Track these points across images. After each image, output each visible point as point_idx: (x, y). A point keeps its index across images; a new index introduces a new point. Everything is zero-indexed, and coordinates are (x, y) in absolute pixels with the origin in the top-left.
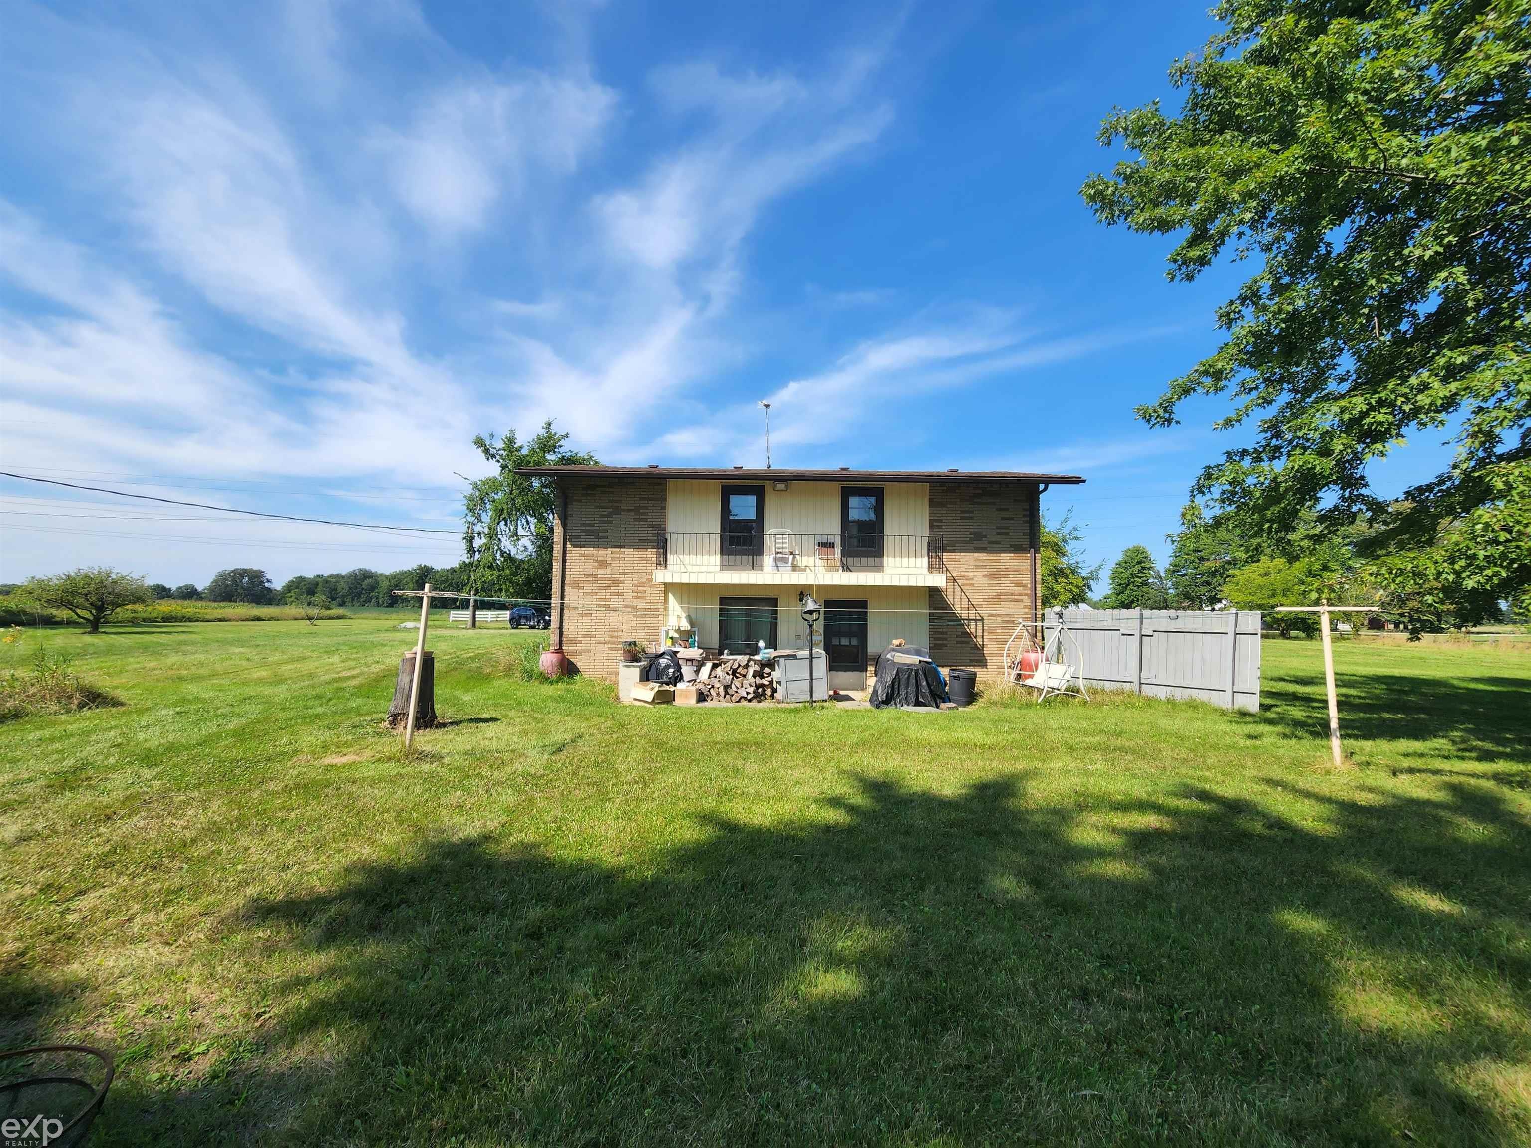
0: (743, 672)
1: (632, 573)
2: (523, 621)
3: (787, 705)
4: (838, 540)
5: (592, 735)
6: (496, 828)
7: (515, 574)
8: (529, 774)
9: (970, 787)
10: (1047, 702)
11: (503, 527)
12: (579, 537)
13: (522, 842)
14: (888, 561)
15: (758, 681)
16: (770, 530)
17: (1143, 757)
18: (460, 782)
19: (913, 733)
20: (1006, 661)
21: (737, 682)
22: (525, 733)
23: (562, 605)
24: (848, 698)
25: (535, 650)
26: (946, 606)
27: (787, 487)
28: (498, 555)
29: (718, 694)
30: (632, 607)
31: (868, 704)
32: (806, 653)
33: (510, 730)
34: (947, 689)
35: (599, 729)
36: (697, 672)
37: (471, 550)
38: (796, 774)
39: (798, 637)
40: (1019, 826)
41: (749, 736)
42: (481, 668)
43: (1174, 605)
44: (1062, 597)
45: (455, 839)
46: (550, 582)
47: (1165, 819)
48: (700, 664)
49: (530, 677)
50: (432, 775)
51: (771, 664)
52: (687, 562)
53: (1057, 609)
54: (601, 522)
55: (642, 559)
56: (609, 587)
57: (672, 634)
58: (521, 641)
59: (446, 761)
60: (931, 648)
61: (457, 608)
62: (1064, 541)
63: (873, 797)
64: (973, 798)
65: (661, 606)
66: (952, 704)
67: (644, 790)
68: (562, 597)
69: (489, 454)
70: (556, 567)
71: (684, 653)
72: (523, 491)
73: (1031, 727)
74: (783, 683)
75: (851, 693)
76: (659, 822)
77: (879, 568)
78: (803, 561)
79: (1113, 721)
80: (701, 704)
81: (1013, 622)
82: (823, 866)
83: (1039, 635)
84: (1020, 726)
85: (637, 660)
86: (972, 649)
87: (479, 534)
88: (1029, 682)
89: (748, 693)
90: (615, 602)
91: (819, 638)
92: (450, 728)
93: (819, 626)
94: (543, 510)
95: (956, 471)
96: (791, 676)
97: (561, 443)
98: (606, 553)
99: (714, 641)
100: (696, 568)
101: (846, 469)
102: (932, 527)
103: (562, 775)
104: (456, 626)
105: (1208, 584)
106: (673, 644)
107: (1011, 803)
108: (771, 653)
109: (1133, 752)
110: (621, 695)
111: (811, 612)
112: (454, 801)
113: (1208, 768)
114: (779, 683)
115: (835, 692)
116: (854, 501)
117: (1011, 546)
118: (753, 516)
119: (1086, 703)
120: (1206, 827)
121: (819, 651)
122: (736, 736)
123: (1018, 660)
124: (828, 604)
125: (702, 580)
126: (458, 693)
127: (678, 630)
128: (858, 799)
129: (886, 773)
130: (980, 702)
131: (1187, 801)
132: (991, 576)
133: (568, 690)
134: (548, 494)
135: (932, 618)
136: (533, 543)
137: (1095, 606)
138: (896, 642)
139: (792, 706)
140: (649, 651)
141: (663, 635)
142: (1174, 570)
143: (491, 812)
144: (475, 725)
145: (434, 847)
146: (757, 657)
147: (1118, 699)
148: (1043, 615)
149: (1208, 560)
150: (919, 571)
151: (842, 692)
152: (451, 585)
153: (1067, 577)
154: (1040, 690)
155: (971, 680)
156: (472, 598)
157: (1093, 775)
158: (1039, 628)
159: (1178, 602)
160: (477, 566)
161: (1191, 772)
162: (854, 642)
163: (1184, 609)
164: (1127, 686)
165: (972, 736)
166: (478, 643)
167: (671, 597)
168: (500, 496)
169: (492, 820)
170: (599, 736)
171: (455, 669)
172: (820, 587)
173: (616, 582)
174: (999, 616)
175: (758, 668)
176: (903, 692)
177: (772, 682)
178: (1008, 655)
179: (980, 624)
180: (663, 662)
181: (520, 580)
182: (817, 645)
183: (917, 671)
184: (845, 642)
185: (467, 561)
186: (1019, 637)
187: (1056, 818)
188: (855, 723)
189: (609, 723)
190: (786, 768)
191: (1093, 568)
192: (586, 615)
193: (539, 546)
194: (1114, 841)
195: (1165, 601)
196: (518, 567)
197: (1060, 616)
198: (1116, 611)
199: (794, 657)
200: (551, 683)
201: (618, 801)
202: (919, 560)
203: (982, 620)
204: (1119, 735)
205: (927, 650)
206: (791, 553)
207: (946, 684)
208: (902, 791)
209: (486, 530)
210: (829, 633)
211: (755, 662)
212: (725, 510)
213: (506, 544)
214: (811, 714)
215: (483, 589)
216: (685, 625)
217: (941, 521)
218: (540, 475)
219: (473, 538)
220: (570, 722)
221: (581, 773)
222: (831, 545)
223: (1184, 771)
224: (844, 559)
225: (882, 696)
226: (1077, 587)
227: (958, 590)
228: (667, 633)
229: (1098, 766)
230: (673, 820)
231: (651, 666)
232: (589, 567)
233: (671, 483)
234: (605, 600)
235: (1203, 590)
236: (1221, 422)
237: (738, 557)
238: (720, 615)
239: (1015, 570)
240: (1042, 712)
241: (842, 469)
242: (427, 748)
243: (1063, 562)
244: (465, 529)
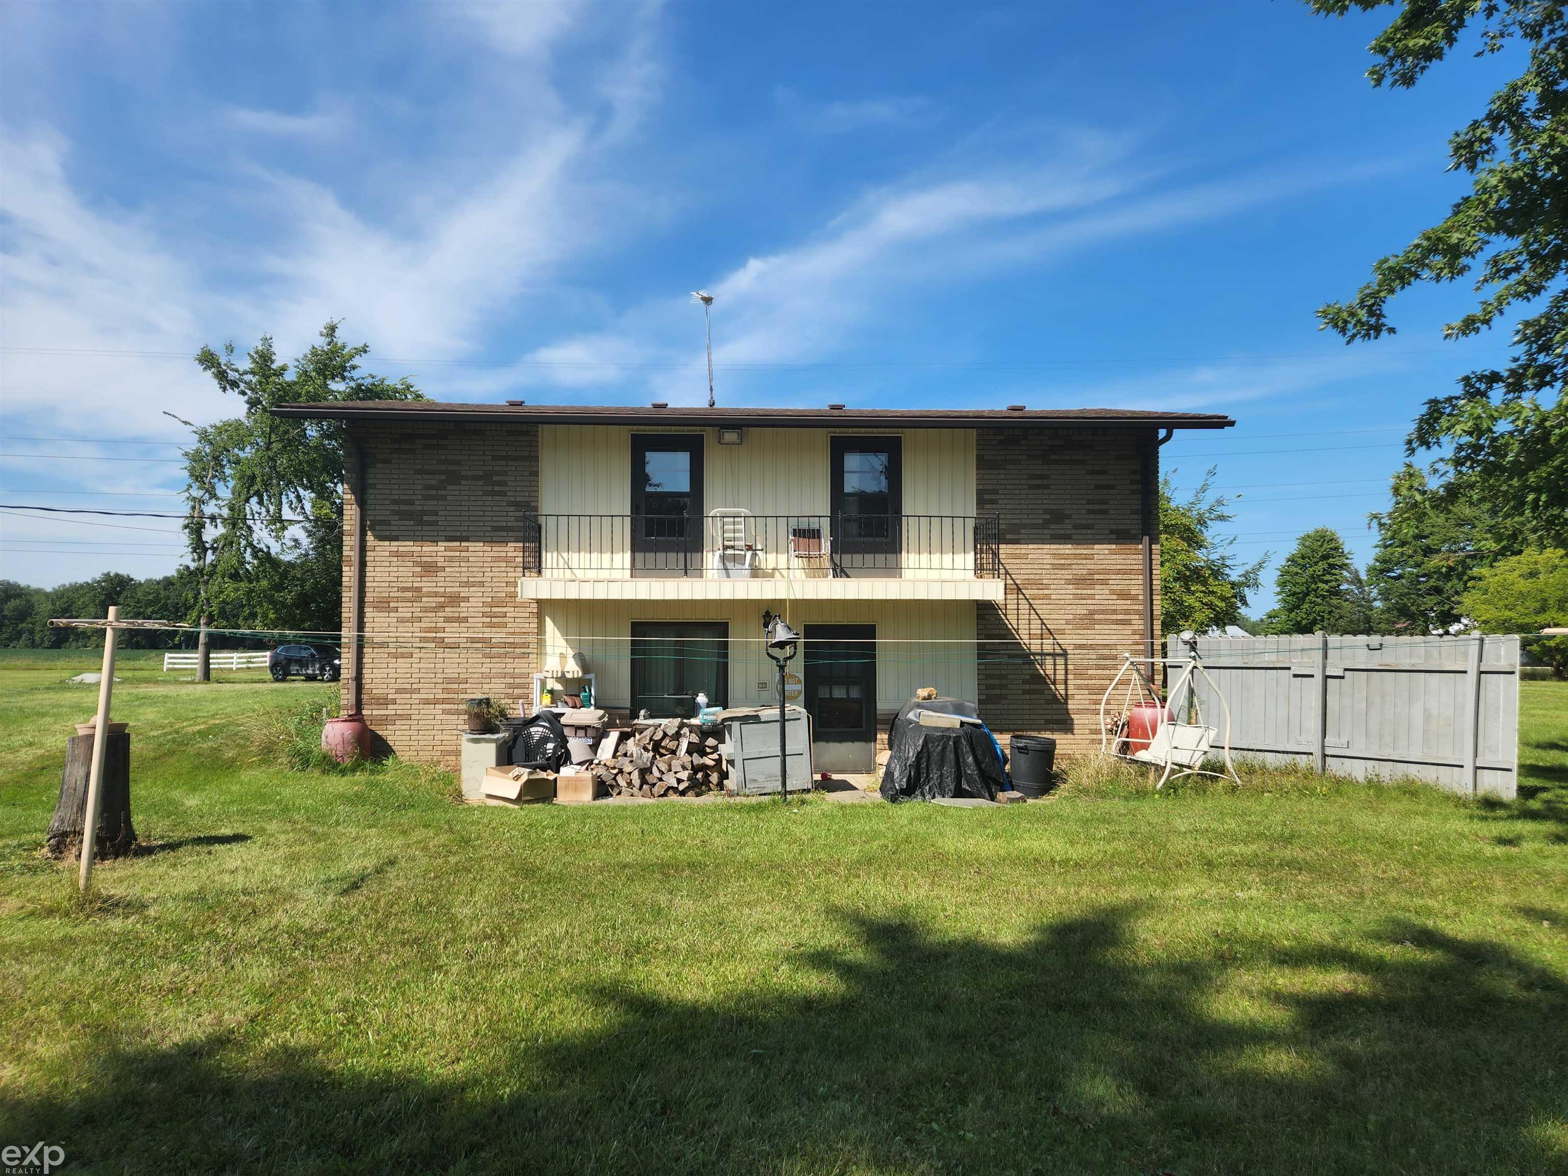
0: (672, 745)
1: (482, 584)
2: (294, 668)
3: (744, 800)
4: (825, 526)
5: (413, 859)
6: (240, 1025)
7: (279, 587)
8: (299, 930)
9: (1043, 930)
10: (1172, 788)
11: (256, 508)
12: (387, 523)
13: (285, 1047)
14: (909, 559)
15: (697, 760)
16: (713, 509)
17: (1327, 876)
18: (177, 947)
19: (951, 843)
20: (1104, 722)
21: (661, 763)
22: (294, 858)
23: (360, 639)
24: (846, 786)
25: (315, 718)
26: (1006, 633)
27: (741, 437)
28: (248, 556)
29: (630, 784)
30: (482, 640)
31: (878, 795)
32: (775, 712)
33: (269, 854)
34: (1008, 767)
35: (425, 849)
36: (595, 747)
37: (199, 547)
38: (756, 915)
39: (763, 686)
40: (1124, 995)
41: (681, 854)
42: (218, 750)
43: (1383, 626)
44: (1199, 616)
45: (165, 1046)
46: (338, 603)
47: (1361, 978)
48: (599, 735)
49: (306, 763)
50: (125, 937)
51: (718, 731)
52: (575, 565)
53: (1187, 635)
54: (426, 498)
55: (498, 559)
56: (442, 607)
57: (552, 684)
58: (291, 702)
59: (152, 912)
60: (980, 702)
61: (177, 648)
62: (1202, 522)
63: (883, 951)
64: (1049, 947)
65: (532, 639)
66: (1016, 794)
67: (499, 949)
68: (361, 626)
69: (225, 380)
70: (349, 575)
71: (572, 716)
72: (289, 445)
73: (1144, 829)
74: (738, 763)
75: (850, 778)
76: (523, 1003)
77: (894, 570)
78: (768, 560)
79: (1279, 818)
80: (599, 802)
81: (1115, 658)
82: (798, 1068)
83: (1159, 678)
84: (1128, 828)
85: (493, 730)
86: (1048, 702)
87: (213, 518)
88: (1142, 755)
89: (679, 781)
90: (452, 633)
91: (796, 687)
92: (161, 855)
93: (797, 667)
94: (324, 477)
95: (1021, 409)
96: (750, 752)
97: (356, 361)
98: (438, 551)
99: (623, 695)
100: (591, 574)
101: (840, 408)
102: (981, 503)
103: (358, 929)
104: (175, 678)
105: (1438, 591)
106: (554, 701)
107: (1111, 955)
108: (717, 714)
109: (1310, 867)
110: (465, 788)
111: (781, 645)
112: (165, 980)
113: (1433, 894)
114: (731, 762)
115: (824, 776)
116: (852, 461)
117: (1112, 532)
118: (684, 486)
119: (1234, 789)
120: (1425, 989)
121: (797, 709)
122: (658, 853)
123: (1124, 718)
124: (810, 631)
125: (601, 593)
126: (176, 794)
127: (562, 679)
128: (858, 955)
129: (905, 910)
130: (1063, 790)
131: (1398, 948)
132: (1079, 582)
133: (372, 785)
134: (334, 450)
135: (983, 652)
136: (310, 534)
137: (1253, 629)
138: (922, 692)
139: (754, 800)
140: (511, 713)
141: (536, 687)
142: (1382, 569)
143: (231, 997)
144: (206, 849)
145: (130, 1060)
146: (694, 721)
147: (1288, 782)
148: (1164, 646)
149: (1438, 551)
150: (959, 575)
151: (835, 777)
152: (165, 607)
153: (1205, 583)
154: (1159, 769)
155: (1047, 752)
156: (203, 630)
157: (1245, 906)
158: (1159, 667)
159: (1388, 621)
160: (212, 574)
161: (1405, 901)
162: (855, 693)
163: (1399, 633)
164: (1302, 761)
165: (1048, 847)
166: (213, 708)
167: (549, 622)
168: (248, 453)
169: (232, 1011)
170: (425, 860)
171: (172, 753)
172: (796, 603)
173: (455, 600)
174: (1092, 647)
175: (695, 739)
176: (935, 775)
177: (719, 761)
178: (1107, 712)
179: (1060, 661)
180: (537, 731)
181: (288, 597)
182: (793, 699)
183: (957, 740)
184: (839, 693)
185: (193, 566)
186: (1125, 682)
187: (1183, 978)
188: (856, 826)
189: (443, 838)
190: (740, 905)
191: (1249, 568)
192: (403, 656)
193: (321, 540)
194: (1280, 1016)
195: (1368, 619)
196: (284, 576)
197: (1193, 646)
198: (1284, 638)
199: (756, 719)
200: (343, 773)
201: (455, 969)
202: (959, 558)
203: (1065, 654)
204: (1288, 840)
205: (975, 705)
206: (749, 548)
207: (1006, 761)
208: (931, 938)
209: (225, 512)
210: (813, 679)
211: (692, 729)
212: (639, 478)
213: (262, 535)
214: (785, 813)
215: (223, 614)
216: (573, 669)
217: (995, 492)
218: (318, 417)
219: (203, 526)
220: (375, 839)
221: (392, 925)
222: (814, 534)
223: (1393, 898)
224: (837, 558)
225: (900, 781)
226: (1223, 598)
227: (1024, 605)
228: (543, 683)
229: (1253, 893)
230: (549, 995)
231: (515, 739)
232: (406, 573)
233: (545, 432)
234: (436, 630)
235: (1430, 601)
236: (1457, 323)
237: (661, 556)
238: (633, 652)
239: (1118, 572)
240: (1163, 804)
241: (833, 407)
242: (118, 891)
243: (1200, 557)
244: (186, 510)
